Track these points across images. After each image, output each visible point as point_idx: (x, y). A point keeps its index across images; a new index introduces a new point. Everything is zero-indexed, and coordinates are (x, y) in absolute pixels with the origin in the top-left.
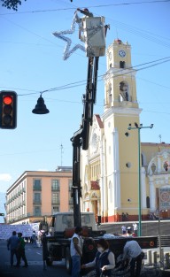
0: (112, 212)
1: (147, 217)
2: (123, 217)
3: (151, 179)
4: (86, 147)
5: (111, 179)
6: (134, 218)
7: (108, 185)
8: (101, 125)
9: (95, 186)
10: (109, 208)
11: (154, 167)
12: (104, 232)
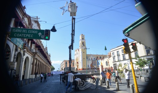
0: (81, 68)
1: (88, 69)
2: (83, 69)
3: (89, 61)
4: (72, 49)
5: (81, 61)
6: (86, 69)
7: (80, 63)
8: (79, 51)
9: (78, 63)
10: (80, 67)
11: (89, 59)
12: (78, 72)
